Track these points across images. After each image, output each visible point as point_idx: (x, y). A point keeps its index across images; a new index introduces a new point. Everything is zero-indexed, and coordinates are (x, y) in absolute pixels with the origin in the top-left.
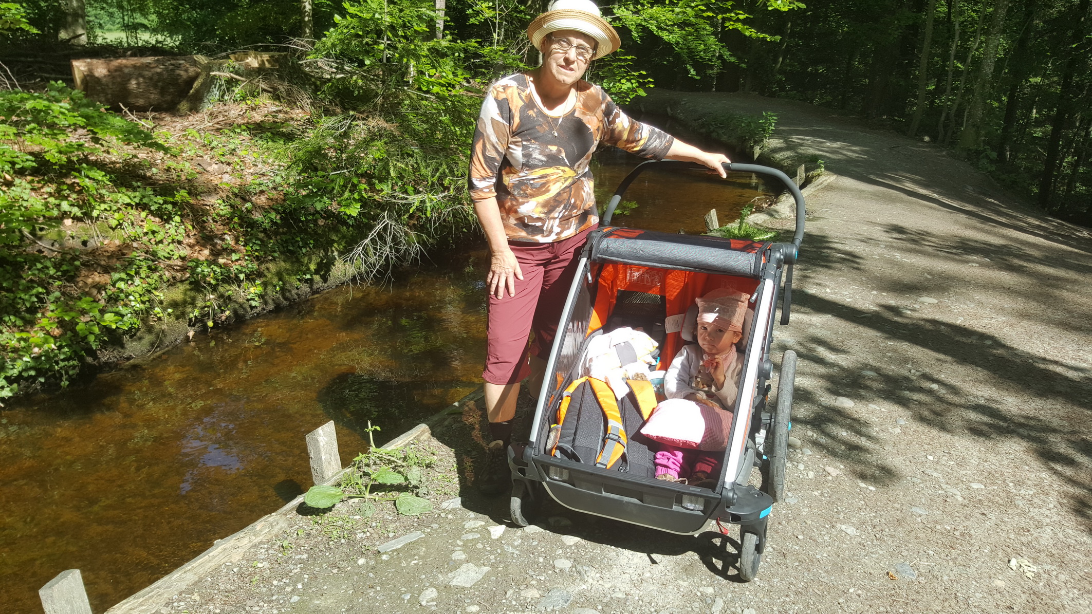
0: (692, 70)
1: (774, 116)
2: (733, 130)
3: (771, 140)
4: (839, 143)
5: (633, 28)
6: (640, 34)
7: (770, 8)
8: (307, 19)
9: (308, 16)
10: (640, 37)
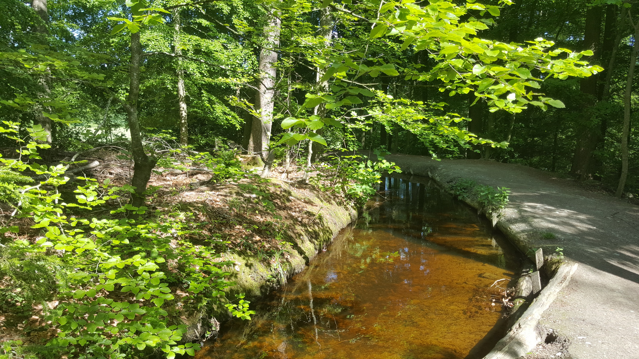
0: (434, 155)
1: (508, 190)
2: (475, 195)
3: (506, 209)
4: (566, 211)
5: (385, 123)
6: (391, 128)
7: (493, 110)
8: (183, 121)
9: (185, 120)
10: (392, 130)
